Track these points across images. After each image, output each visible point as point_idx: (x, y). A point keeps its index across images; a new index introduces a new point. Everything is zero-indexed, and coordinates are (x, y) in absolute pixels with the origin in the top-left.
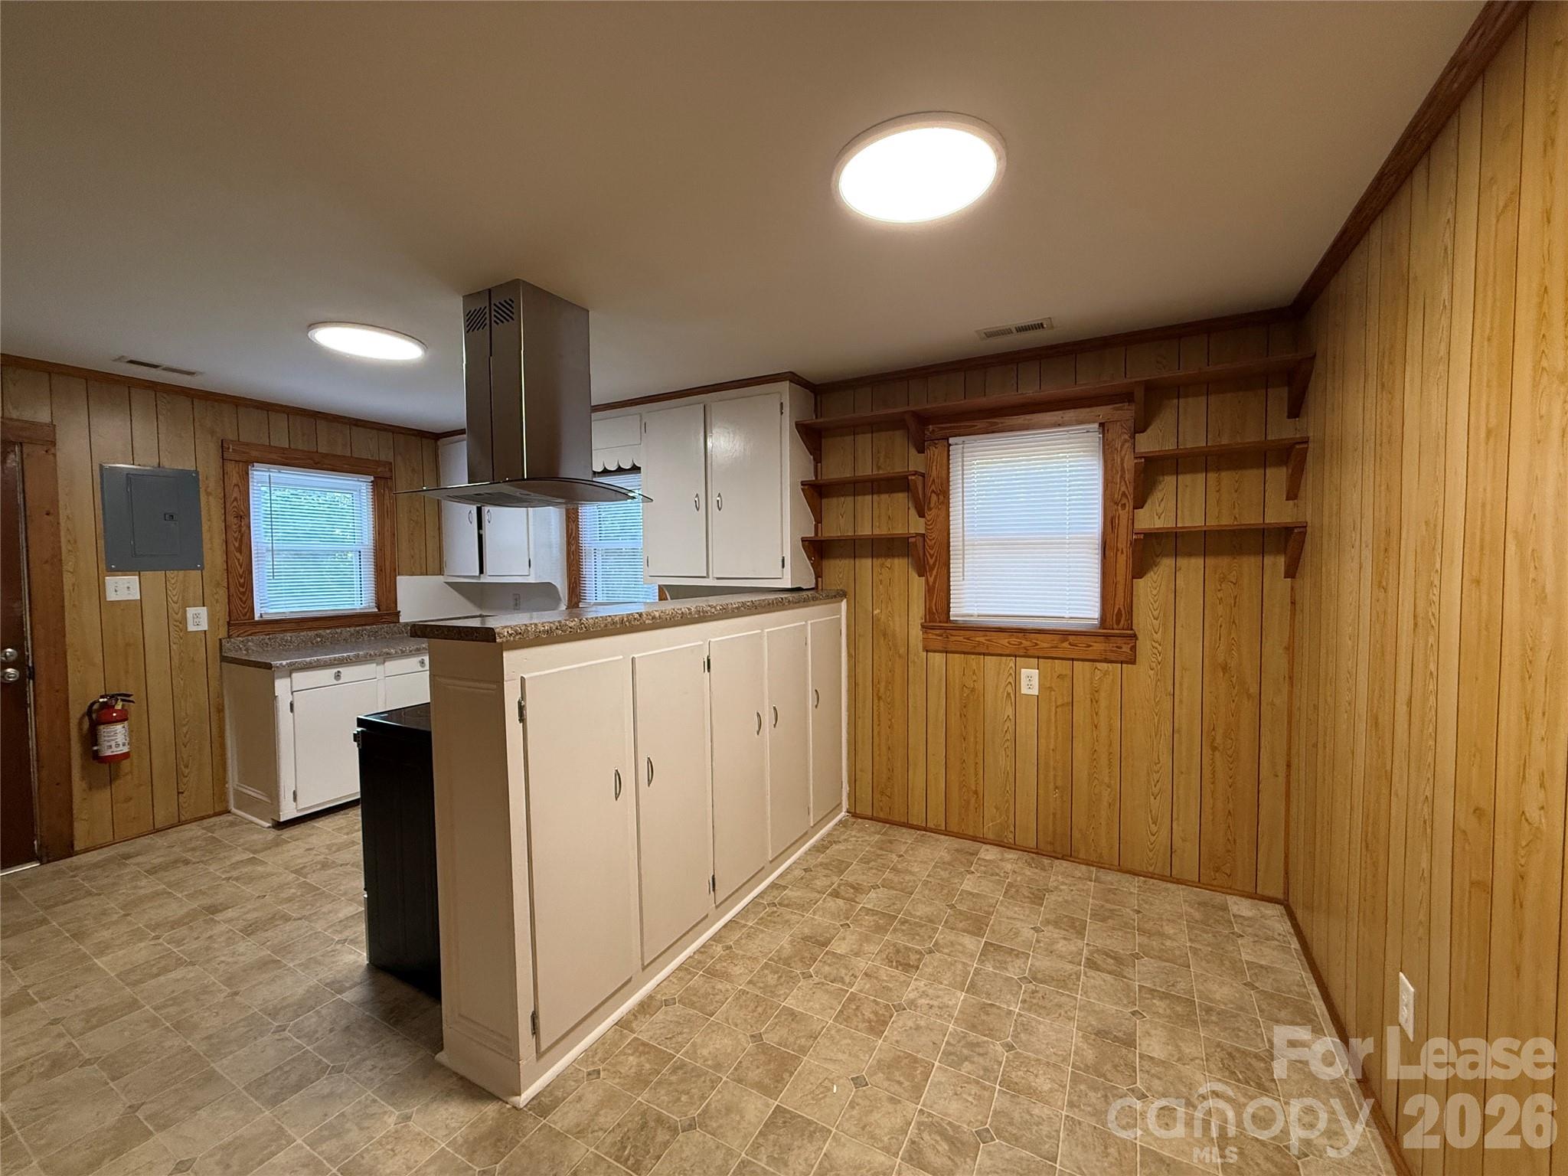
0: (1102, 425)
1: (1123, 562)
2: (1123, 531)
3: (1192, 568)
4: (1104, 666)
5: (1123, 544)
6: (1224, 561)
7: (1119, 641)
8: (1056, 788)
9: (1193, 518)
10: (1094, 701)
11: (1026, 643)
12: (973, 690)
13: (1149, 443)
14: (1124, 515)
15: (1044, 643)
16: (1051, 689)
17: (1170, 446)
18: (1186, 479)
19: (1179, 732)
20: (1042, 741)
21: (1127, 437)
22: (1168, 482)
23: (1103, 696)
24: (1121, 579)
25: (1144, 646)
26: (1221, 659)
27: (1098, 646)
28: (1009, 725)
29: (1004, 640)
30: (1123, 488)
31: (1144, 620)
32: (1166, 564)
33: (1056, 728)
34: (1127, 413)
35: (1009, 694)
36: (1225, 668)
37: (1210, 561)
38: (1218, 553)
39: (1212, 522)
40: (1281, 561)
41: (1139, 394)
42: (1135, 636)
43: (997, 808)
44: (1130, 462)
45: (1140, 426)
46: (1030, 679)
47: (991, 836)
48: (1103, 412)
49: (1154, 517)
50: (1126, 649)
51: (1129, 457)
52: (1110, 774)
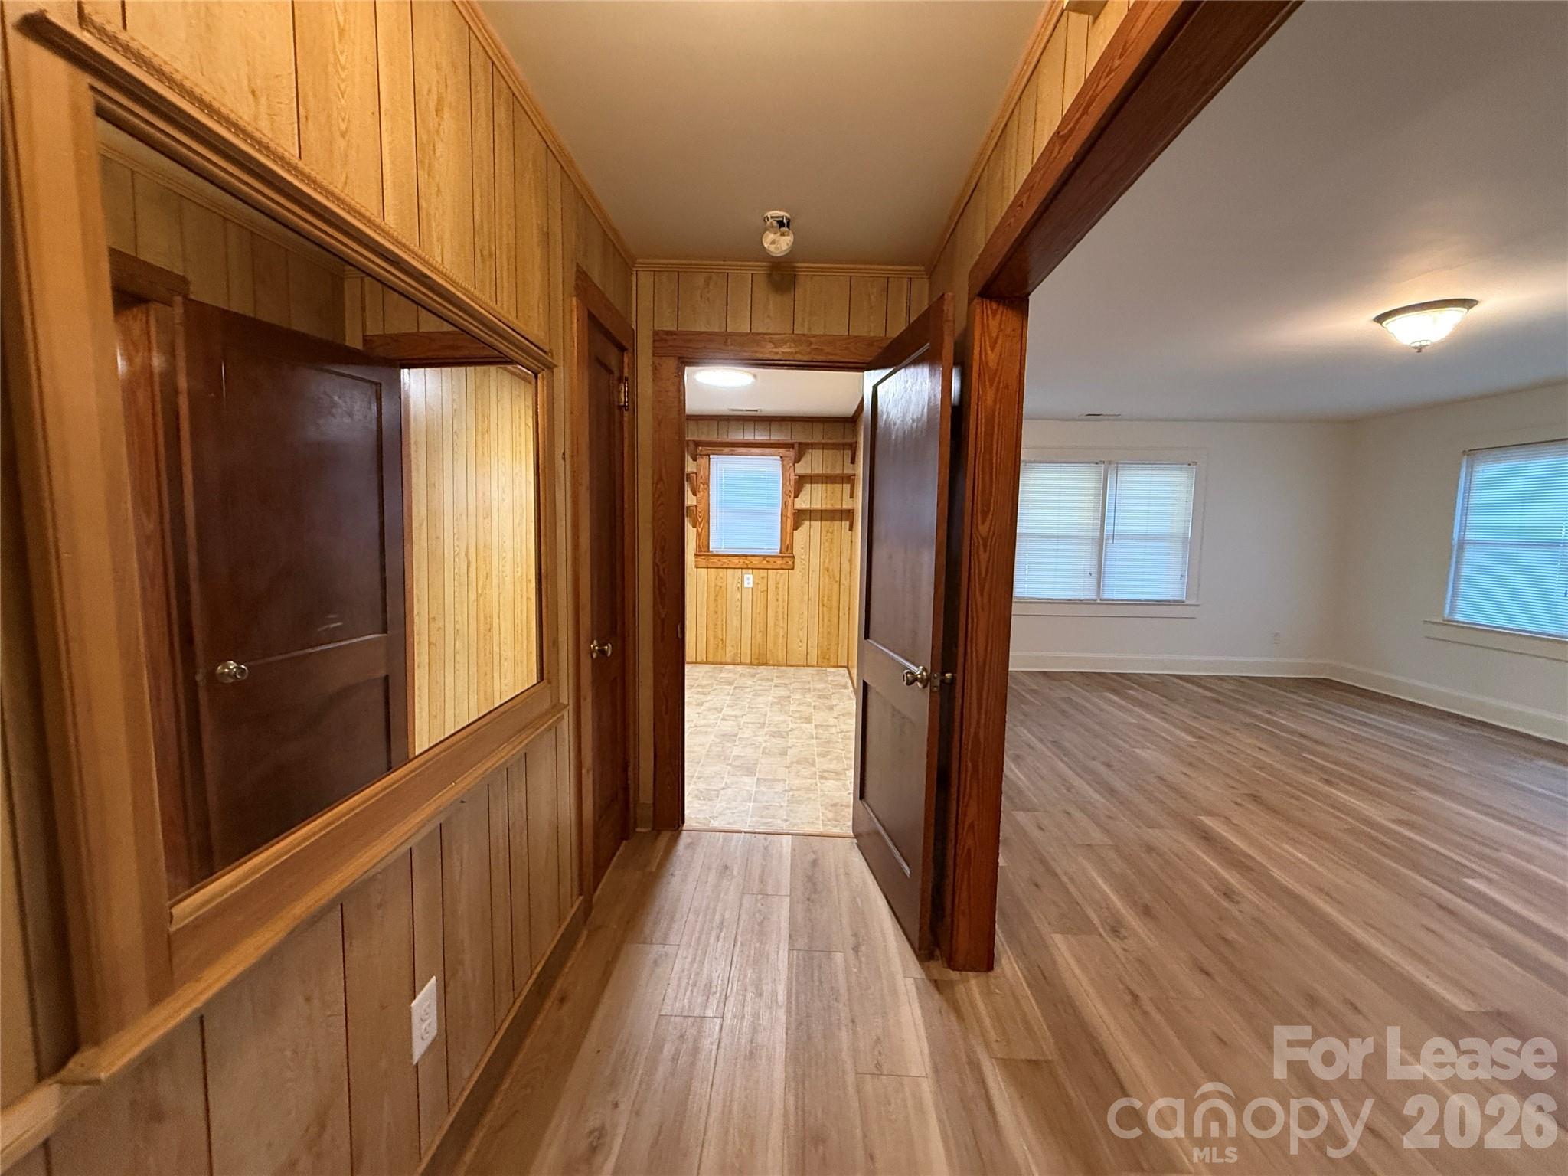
2: (789, 508)
3: (816, 525)
4: (781, 571)
6: (828, 523)
7: (787, 559)
8: (760, 632)
11: (747, 562)
14: (790, 501)
15: (755, 561)
17: (808, 472)
18: (814, 486)
19: (810, 599)
20: (754, 610)
21: (791, 464)
26: (826, 565)
27: (779, 562)
28: (738, 603)
29: (736, 560)
31: (797, 550)
33: (760, 602)
34: (791, 454)
35: (738, 588)
36: (828, 570)
37: (823, 523)
38: (826, 520)
39: (824, 506)
40: (848, 523)
41: (796, 446)
42: (794, 557)
44: (793, 477)
48: (782, 451)
49: (802, 503)
50: (790, 563)
51: (792, 474)
52: (783, 623)
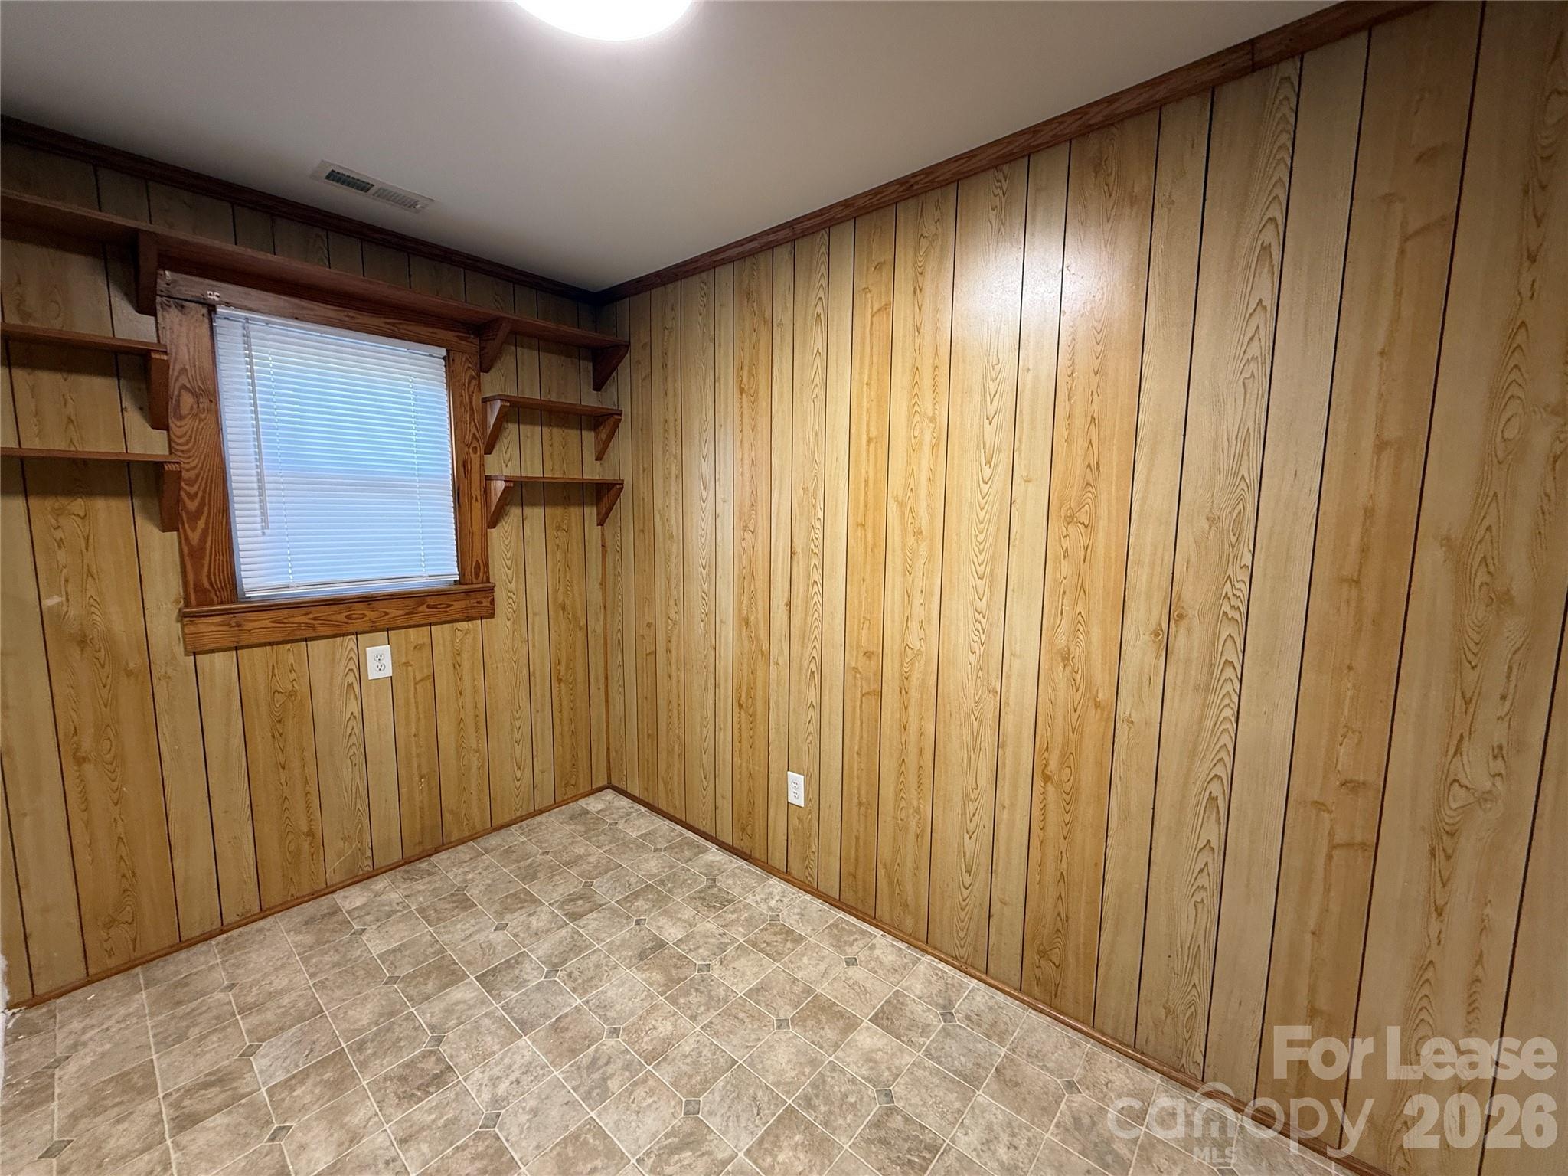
0: (446, 351)
1: (476, 511)
2: (474, 476)
3: (536, 515)
4: (463, 625)
5: (474, 490)
6: (558, 510)
7: (479, 596)
8: (422, 777)
9: (534, 469)
10: (457, 665)
11: (371, 614)
12: (292, 694)
13: (495, 384)
15: (394, 609)
16: (407, 664)
17: (511, 392)
18: (526, 429)
19: (534, 674)
20: (401, 730)
22: (511, 430)
23: (464, 661)
24: (476, 528)
25: (500, 595)
26: (559, 598)
27: (458, 605)
30: (473, 430)
31: (500, 572)
32: (515, 514)
33: (417, 708)
34: (471, 346)
35: (350, 686)
36: (564, 608)
37: (549, 511)
38: (554, 504)
39: (548, 474)
40: (596, 511)
41: (483, 328)
42: (491, 589)
43: (347, 837)
44: (475, 405)
45: (485, 364)
47: (339, 877)
49: (503, 463)
50: (484, 603)
51: (474, 395)
52: (478, 738)
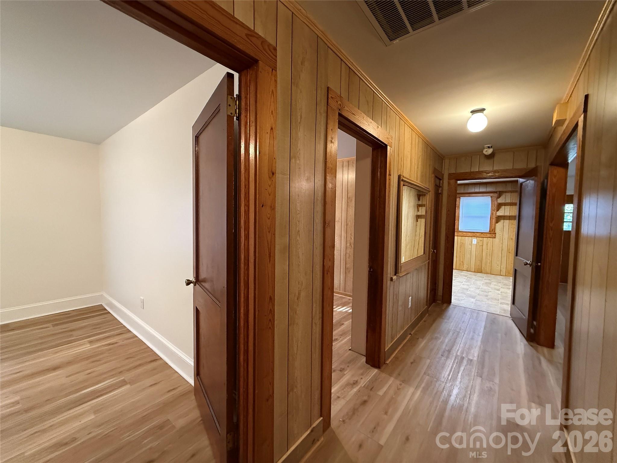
0: (491, 197)
1: (494, 221)
2: (494, 215)
3: (507, 222)
4: (489, 239)
5: (494, 217)
7: (492, 234)
8: (479, 260)
9: (507, 214)
10: (487, 245)
11: (474, 235)
12: (463, 243)
13: (500, 201)
14: (494, 212)
15: (478, 234)
16: (479, 243)
17: (504, 202)
18: (506, 207)
19: (503, 250)
20: (476, 252)
21: (495, 199)
22: (503, 207)
23: (489, 244)
24: (493, 224)
25: (497, 235)
26: (511, 237)
27: (489, 235)
28: (470, 249)
29: (470, 234)
30: (495, 208)
31: (497, 231)
32: (502, 221)
33: (479, 249)
34: (496, 195)
35: (470, 244)
36: (512, 239)
37: (510, 221)
39: (511, 214)
41: (498, 193)
42: (496, 233)
43: (467, 264)
44: (496, 204)
45: (499, 197)
46: (475, 241)
47: (465, 270)
48: (492, 194)
49: (500, 213)
50: (494, 236)
51: (496, 202)
52: (490, 258)
